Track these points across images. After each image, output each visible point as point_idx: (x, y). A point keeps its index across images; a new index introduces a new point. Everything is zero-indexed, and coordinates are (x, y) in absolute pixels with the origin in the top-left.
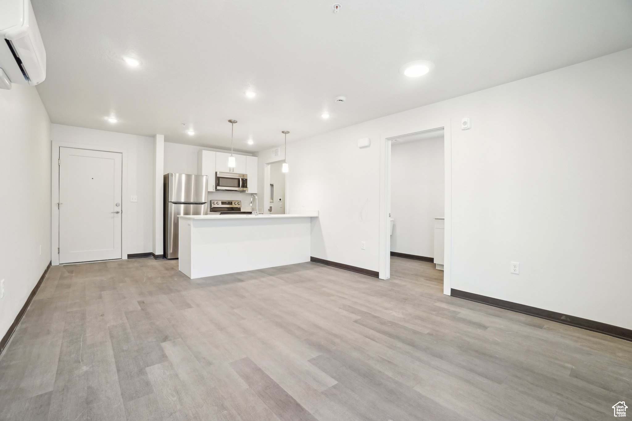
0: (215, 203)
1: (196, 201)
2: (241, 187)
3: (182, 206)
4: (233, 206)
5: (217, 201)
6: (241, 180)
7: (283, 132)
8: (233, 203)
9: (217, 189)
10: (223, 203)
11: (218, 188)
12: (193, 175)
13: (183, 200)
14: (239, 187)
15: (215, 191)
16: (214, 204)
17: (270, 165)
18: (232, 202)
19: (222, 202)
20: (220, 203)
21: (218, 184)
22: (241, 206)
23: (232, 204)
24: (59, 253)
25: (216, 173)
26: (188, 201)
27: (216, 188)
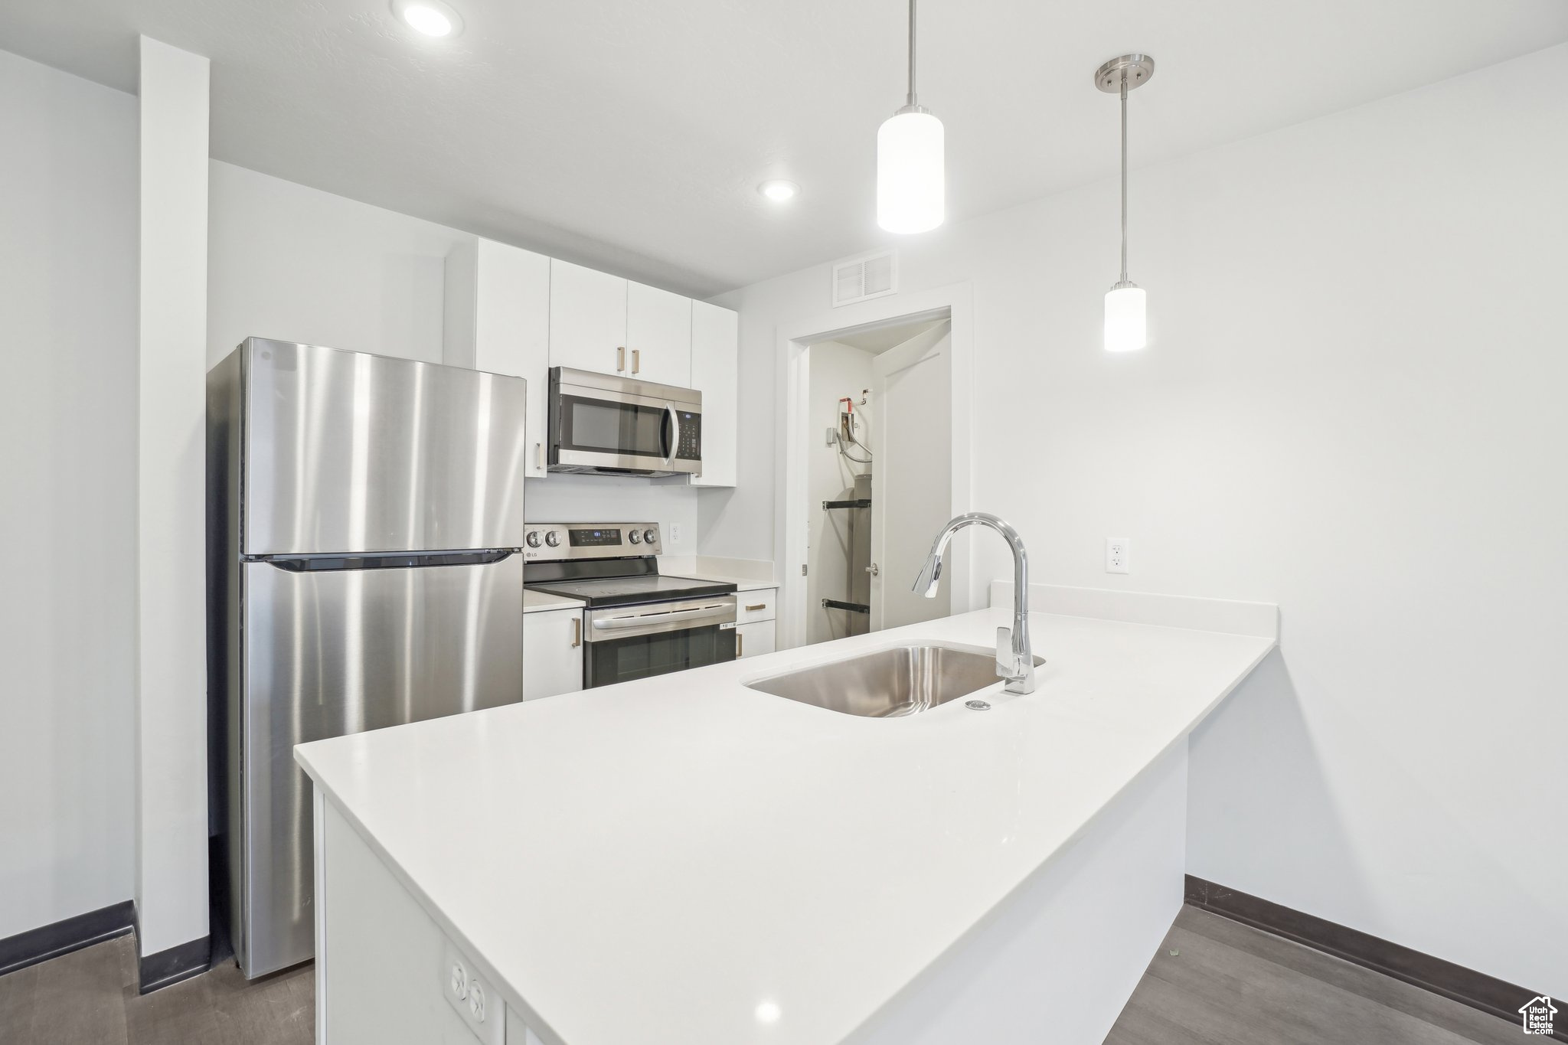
0: (541, 538)
1: (436, 546)
2: (677, 457)
3: (355, 580)
4: (625, 550)
5: (549, 528)
6: (674, 417)
8: (624, 536)
9: (556, 461)
10: (576, 538)
11: (567, 457)
12: (419, 368)
13: (357, 543)
14: (666, 455)
15: (543, 473)
16: (536, 545)
17: (808, 349)
18: (618, 531)
19: (571, 532)
20: (563, 536)
21: (561, 438)
22: (659, 551)
23: (617, 541)
25: (554, 375)
26: (390, 547)
27: (552, 458)
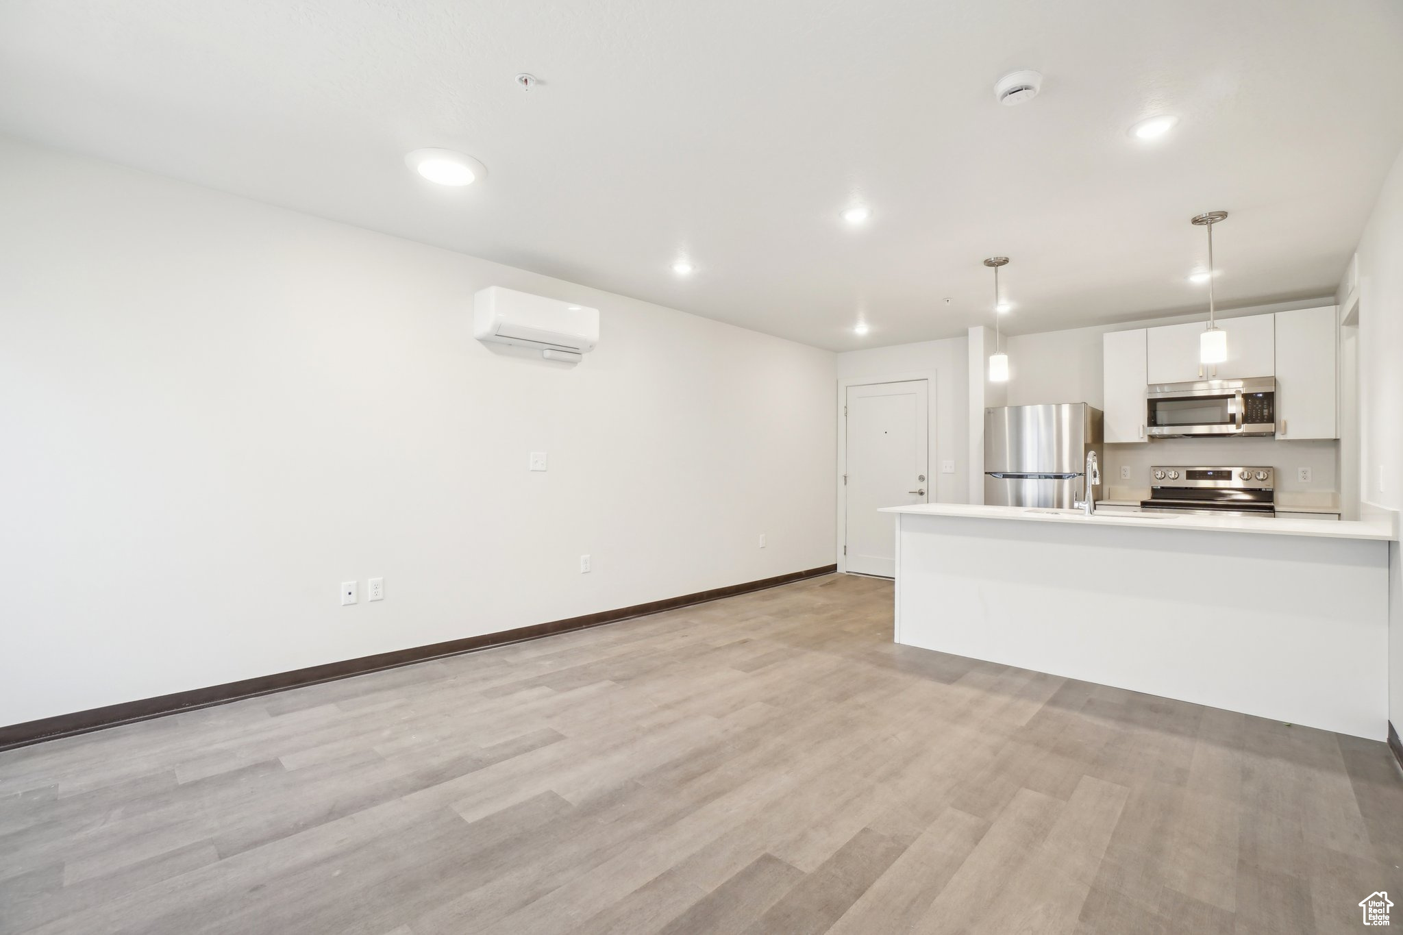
2: (1246, 423)
6: (1240, 399)
7: (1195, 221)
8: (1236, 475)
9: (1154, 434)
11: (1154, 431)
14: (1234, 423)
15: (1146, 440)
16: (1162, 479)
18: (1229, 472)
19: (1187, 471)
21: (1153, 421)
23: (1228, 478)
24: (845, 554)
27: (1151, 432)
